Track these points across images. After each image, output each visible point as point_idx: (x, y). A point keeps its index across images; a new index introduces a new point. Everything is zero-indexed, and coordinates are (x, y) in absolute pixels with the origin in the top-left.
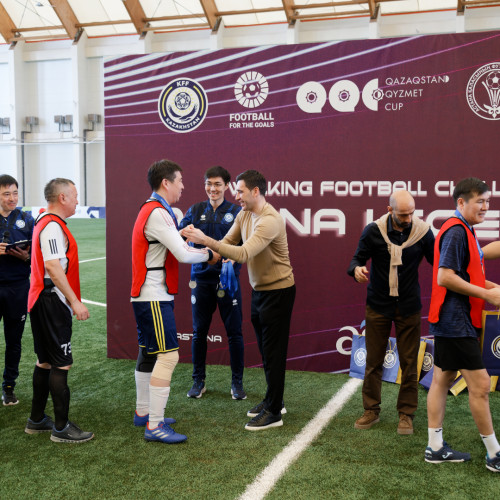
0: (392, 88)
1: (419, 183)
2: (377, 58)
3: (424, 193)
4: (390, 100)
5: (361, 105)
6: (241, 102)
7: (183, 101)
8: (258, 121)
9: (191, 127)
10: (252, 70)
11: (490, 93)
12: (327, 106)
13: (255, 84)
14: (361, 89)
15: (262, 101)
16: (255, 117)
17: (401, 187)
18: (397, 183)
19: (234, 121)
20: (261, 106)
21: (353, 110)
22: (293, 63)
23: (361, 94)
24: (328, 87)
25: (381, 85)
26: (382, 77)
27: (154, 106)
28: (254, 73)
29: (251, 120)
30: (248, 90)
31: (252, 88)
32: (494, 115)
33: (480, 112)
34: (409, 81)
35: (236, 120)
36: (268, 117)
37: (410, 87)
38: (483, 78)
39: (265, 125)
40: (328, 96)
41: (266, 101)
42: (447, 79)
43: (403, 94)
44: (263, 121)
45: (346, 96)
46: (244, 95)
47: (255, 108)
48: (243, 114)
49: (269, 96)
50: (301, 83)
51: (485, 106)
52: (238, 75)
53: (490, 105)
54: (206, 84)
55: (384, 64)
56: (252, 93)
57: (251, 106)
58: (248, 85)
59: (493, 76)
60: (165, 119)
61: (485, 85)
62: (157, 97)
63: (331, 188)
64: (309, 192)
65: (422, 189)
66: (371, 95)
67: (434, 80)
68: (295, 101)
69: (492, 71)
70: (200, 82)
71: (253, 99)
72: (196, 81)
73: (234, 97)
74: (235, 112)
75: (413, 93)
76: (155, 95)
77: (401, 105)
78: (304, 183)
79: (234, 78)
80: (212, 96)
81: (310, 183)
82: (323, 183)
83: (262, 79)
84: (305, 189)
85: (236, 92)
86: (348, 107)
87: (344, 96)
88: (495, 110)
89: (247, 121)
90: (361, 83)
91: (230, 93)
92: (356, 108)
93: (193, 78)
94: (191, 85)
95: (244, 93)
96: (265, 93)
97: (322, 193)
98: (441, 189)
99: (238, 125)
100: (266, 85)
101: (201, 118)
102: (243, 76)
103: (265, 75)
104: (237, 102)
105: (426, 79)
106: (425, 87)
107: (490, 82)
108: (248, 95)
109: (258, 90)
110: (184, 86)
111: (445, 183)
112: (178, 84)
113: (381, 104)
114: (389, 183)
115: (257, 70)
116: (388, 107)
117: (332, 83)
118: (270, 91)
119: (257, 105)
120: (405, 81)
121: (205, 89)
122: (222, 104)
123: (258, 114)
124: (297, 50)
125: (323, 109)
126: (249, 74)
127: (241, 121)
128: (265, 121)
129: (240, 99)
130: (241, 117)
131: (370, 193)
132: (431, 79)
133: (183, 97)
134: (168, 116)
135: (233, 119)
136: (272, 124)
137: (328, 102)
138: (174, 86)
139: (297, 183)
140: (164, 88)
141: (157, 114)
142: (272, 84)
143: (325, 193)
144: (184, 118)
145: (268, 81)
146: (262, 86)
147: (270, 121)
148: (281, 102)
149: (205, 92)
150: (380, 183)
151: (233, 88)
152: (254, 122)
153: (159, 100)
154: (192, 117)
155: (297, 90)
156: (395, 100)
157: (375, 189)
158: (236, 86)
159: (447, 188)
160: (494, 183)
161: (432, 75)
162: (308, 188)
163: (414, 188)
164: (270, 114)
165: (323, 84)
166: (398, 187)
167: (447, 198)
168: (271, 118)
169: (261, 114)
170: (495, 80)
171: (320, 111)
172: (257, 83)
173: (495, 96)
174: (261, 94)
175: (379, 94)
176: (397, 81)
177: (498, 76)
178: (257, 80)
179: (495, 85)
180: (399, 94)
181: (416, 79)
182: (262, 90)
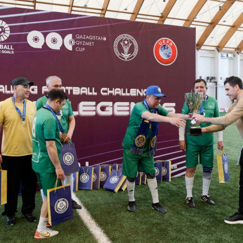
0: (79, 40)
1: (93, 88)
2: (71, 24)
3: (96, 94)
4: (78, 46)
5: (63, 46)
8: (3, 49)
11: (124, 47)
12: (45, 45)
13: (1, 27)
14: (63, 38)
15: (6, 38)
16: (2, 47)
17: (85, 90)
18: (82, 88)
20: (5, 41)
21: (59, 49)
22: (25, 19)
23: (63, 41)
24: (45, 35)
25: (74, 37)
26: (74, 34)
28: (1, 21)
32: (126, 58)
33: (120, 56)
34: (87, 37)
36: (10, 47)
37: (88, 40)
38: (121, 41)
39: (8, 52)
40: (45, 40)
41: (8, 38)
42: (105, 39)
43: (85, 43)
44: (7, 50)
45: (55, 41)
47: (1, 42)
49: (10, 35)
50: (30, 31)
51: (122, 54)
53: (124, 53)
55: (75, 27)
59: (125, 40)
61: (122, 44)
64: (36, 92)
65: (95, 92)
66: (68, 42)
69: (124, 38)
75: (89, 44)
77: (84, 49)
78: (32, 87)
81: (36, 87)
82: (43, 87)
83: (6, 26)
84: (33, 90)
86: (57, 47)
87: (54, 41)
88: (126, 56)
90: (63, 35)
92: (61, 48)
96: (8, 33)
97: (43, 92)
98: (104, 91)
100: (8, 29)
103: (7, 23)
105: (96, 38)
106: (95, 41)
107: (124, 43)
109: (3, 31)
111: (105, 89)
113: (74, 47)
114: (79, 88)
115: (3, 19)
116: (78, 49)
117: (47, 33)
118: (10, 33)
119: (3, 40)
120: (85, 37)
124: (27, 12)
125: (43, 46)
131: (69, 93)
132: (98, 38)
136: (13, 53)
137: (45, 43)
142: (12, 29)
145: (9, 27)
146: (6, 29)
147: (11, 50)
148: (18, 40)
150: (74, 88)
152: (1, 50)
155: (27, 34)
156: (81, 46)
157: (71, 91)
159: (106, 92)
160: (127, 89)
161: (98, 36)
162: (35, 90)
163: (91, 91)
164: (11, 46)
165: (42, 33)
166: (83, 90)
167: (107, 96)
168: (12, 49)
169: (5, 46)
170: (126, 42)
171: (41, 48)
172: (3, 27)
173: (126, 50)
174: (5, 34)
175: (73, 42)
176: (81, 37)
177: (127, 40)
178: (2, 25)
179: (126, 45)
180: (82, 43)
181: (91, 37)
182: (6, 32)
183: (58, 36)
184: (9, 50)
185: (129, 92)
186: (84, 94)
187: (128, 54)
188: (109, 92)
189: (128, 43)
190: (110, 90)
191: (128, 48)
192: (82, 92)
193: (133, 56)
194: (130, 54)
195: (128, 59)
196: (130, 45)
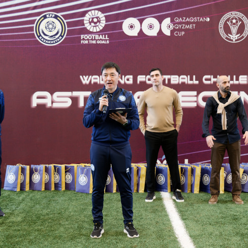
1: (194, 76)
2: (169, 6)
3: (197, 82)
5: (160, 32)
6: (88, 28)
7: (51, 26)
8: (98, 40)
9: (56, 42)
10: (95, 9)
11: (231, 28)
12: (141, 32)
13: (97, 18)
14: (160, 23)
15: (101, 28)
16: (97, 37)
17: (184, 79)
18: (182, 76)
19: (84, 39)
20: (101, 31)
21: (156, 35)
22: (121, 7)
23: (160, 26)
24: (141, 21)
25: (172, 21)
26: (172, 17)
27: (31, 29)
28: (97, 11)
29: (95, 39)
30: (92, 21)
31: (95, 20)
32: (234, 40)
33: (226, 38)
34: (188, 19)
35: (85, 39)
36: (105, 37)
37: (188, 23)
38: (228, 20)
39: (103, 42)
40: (141, 27)
41: (104, 28)
42: (208, 19)
44: (102, 40)
46: (90, 24)
47: (97, 32)
48: (90, 35)
49: (105, 25)
50: (125, 19)
51: (229, 35)
52: (86, 12)
53: (231, 34)
54: (66, 17)
55: (174, 10)
56: (95, 23)
57: (95, 31)
58: (93, 18)
59: (233, 19)
60: (39, 37)
61: (229, 23)
62: (34, 24)
63: (144, 80)
64: (131, 82)
65: (196, 80)
66: (166, 27)
67: (201, 19)
68: (121, 28)
69: (232, 16)
70: (62, 16)
71: (96, 26)
72: (59, 14)
73: (84, 25)
74: (84, 34)
75: (190, 27)
76: (33, 22)
77: (183, 33)
78: (127, 77)
79: (83, 14)
80: (69, 24)
81: (131, 77)
82: (139, 77)
83: (101, 15)
84: (128, 80)
85: (85, 22)
86: (153, 33)
87: (151, 27)
88: (234, 37)
89: (92, 40)
90: (160, 20)
91: (81, 23)
92: (158, 34)
93: (58, 13)
94: (56, 17)
95: (90, 23)
96: (103, 23)
97: (138, 82)
98: (206, 80)
99: (86, 42)
100: (104, 18)
101: (62, 37)
102: (90, 13)
103: (103, 13)
104: (85, 28)
105: (197, 19)
106: (197, 23)
107: (232, 22)
108: (93, 24)
109: (99, 21)
110: (52, 17)
111: (208, 77)
112: (48, 16)
113: (172, 32)
114: (177, 76)
115: (98, 9)
116: (176, 34)
117: (144, 19)
118: (106, 22)
119: (98, 30)
120: (185, 20)
121: (65, 19)
122: (76, 29)
123: (99, 35)
125: (138, 34)
126: (93, 11)
127: (88, 40)
128: (103, 40)
129: (88, 26)
130: (88, 37)
131: (167, 82)
132: (199, 19)
133: (51, 24)
134: (40, 35)
135: (83, 39)
136: (108, 42)
137: (141, 30)
138: (45, 17)
139: (123, 76)
140: (38, 18)
141: (34, 34)
142: (108, 18)
143: (140, 82)
144: (51, 37)
145: (105, 16)
146: (101, 19)
147: (106, 40)
148: (113, 29)
149: (65, 21)
150: (172, 76)
151: (83, 20)
152: (97, 40)
153: (35, 25)
154: (57, 37)
155: (123, 22)
157: (169, 80)
158: (85, 18)
159: (210, 80)
160: (235, 77)
161: (200, 17)
162: (130, 79)
163: (191, 79)
164: (107, 36)
165: (138, 19)
166: (182, 79)
167: (210, 85)
168: (107, 38)
169: (101, 36)
170: (234, 21)
171: (137, 35)
172: (98, 17)
173: (234, 30)
174: (101, 24)
175: (171, 27)
176: (181, 19)
177: (236, 19)
178: (98, 16)
179: (234, 24)
180: (182, 26)
181: (191, 19)
182: (101, 22)
183: (154, 22)
184: (104, 40)
185: (237, 79)
186: (183, 83)
187: (237, 34)
188: (213, 80)
189: (237, 22)
190: (214, 78)
191: (237, 28)
192: (181, 81)
193: (243, 37)
194: (239, 35)
195: (236, 40)
196: (239, 23)
